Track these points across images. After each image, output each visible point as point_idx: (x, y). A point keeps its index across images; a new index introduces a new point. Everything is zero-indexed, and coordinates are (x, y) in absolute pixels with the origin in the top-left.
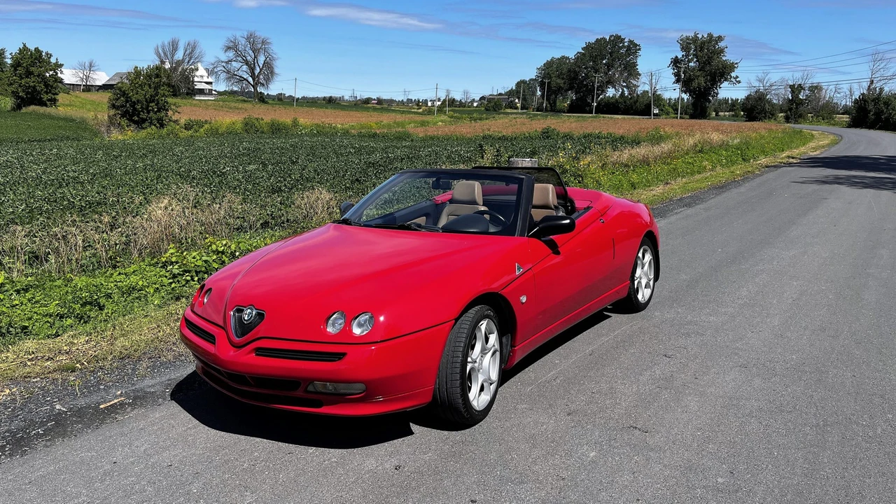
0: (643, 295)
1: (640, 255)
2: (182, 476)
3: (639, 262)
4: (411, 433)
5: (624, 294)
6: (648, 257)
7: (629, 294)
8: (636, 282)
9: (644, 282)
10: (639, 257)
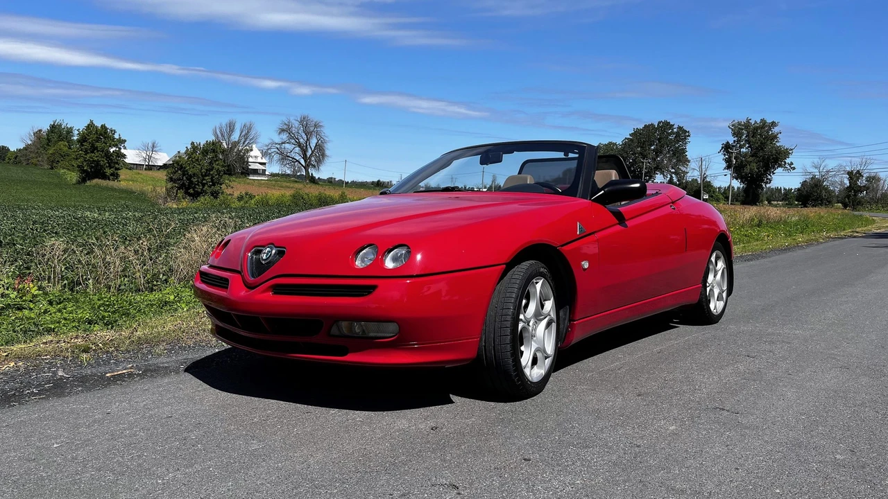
0: (715, 306)
1: (713, 259)
2: (181, 425)
3: (711, 267)
4: (451, 402)
5: (694, 300)
6: (721, 265)
7: (700, 302)
8: (708, 289)
9: (716, 292)
10: (712, 261)
